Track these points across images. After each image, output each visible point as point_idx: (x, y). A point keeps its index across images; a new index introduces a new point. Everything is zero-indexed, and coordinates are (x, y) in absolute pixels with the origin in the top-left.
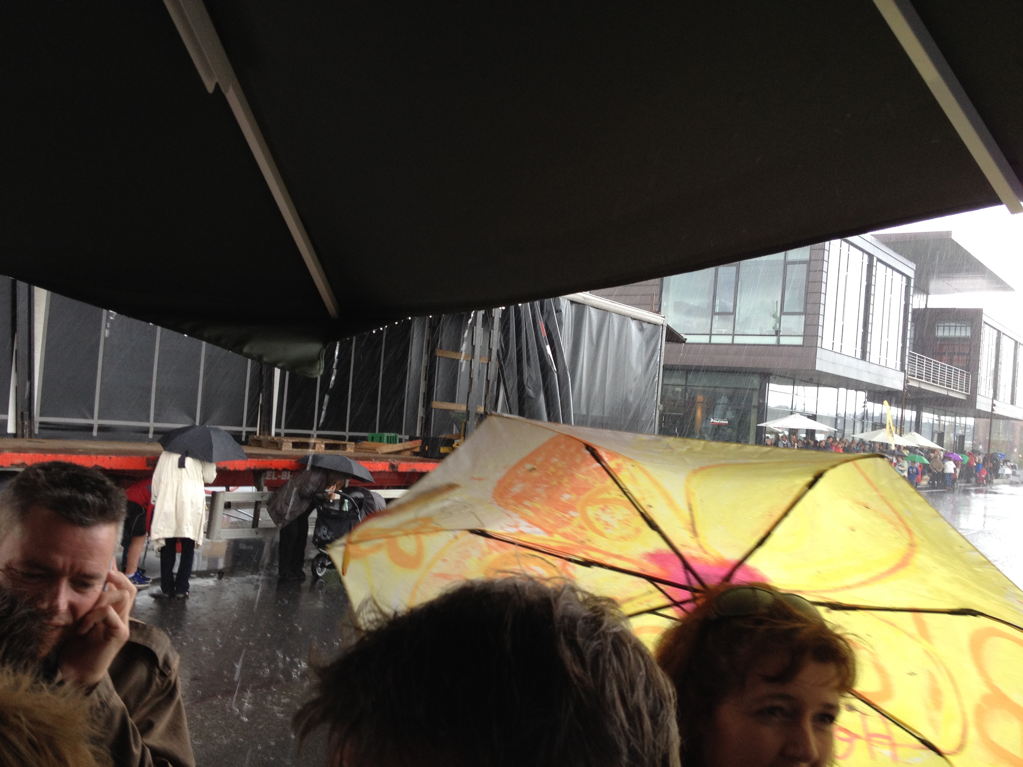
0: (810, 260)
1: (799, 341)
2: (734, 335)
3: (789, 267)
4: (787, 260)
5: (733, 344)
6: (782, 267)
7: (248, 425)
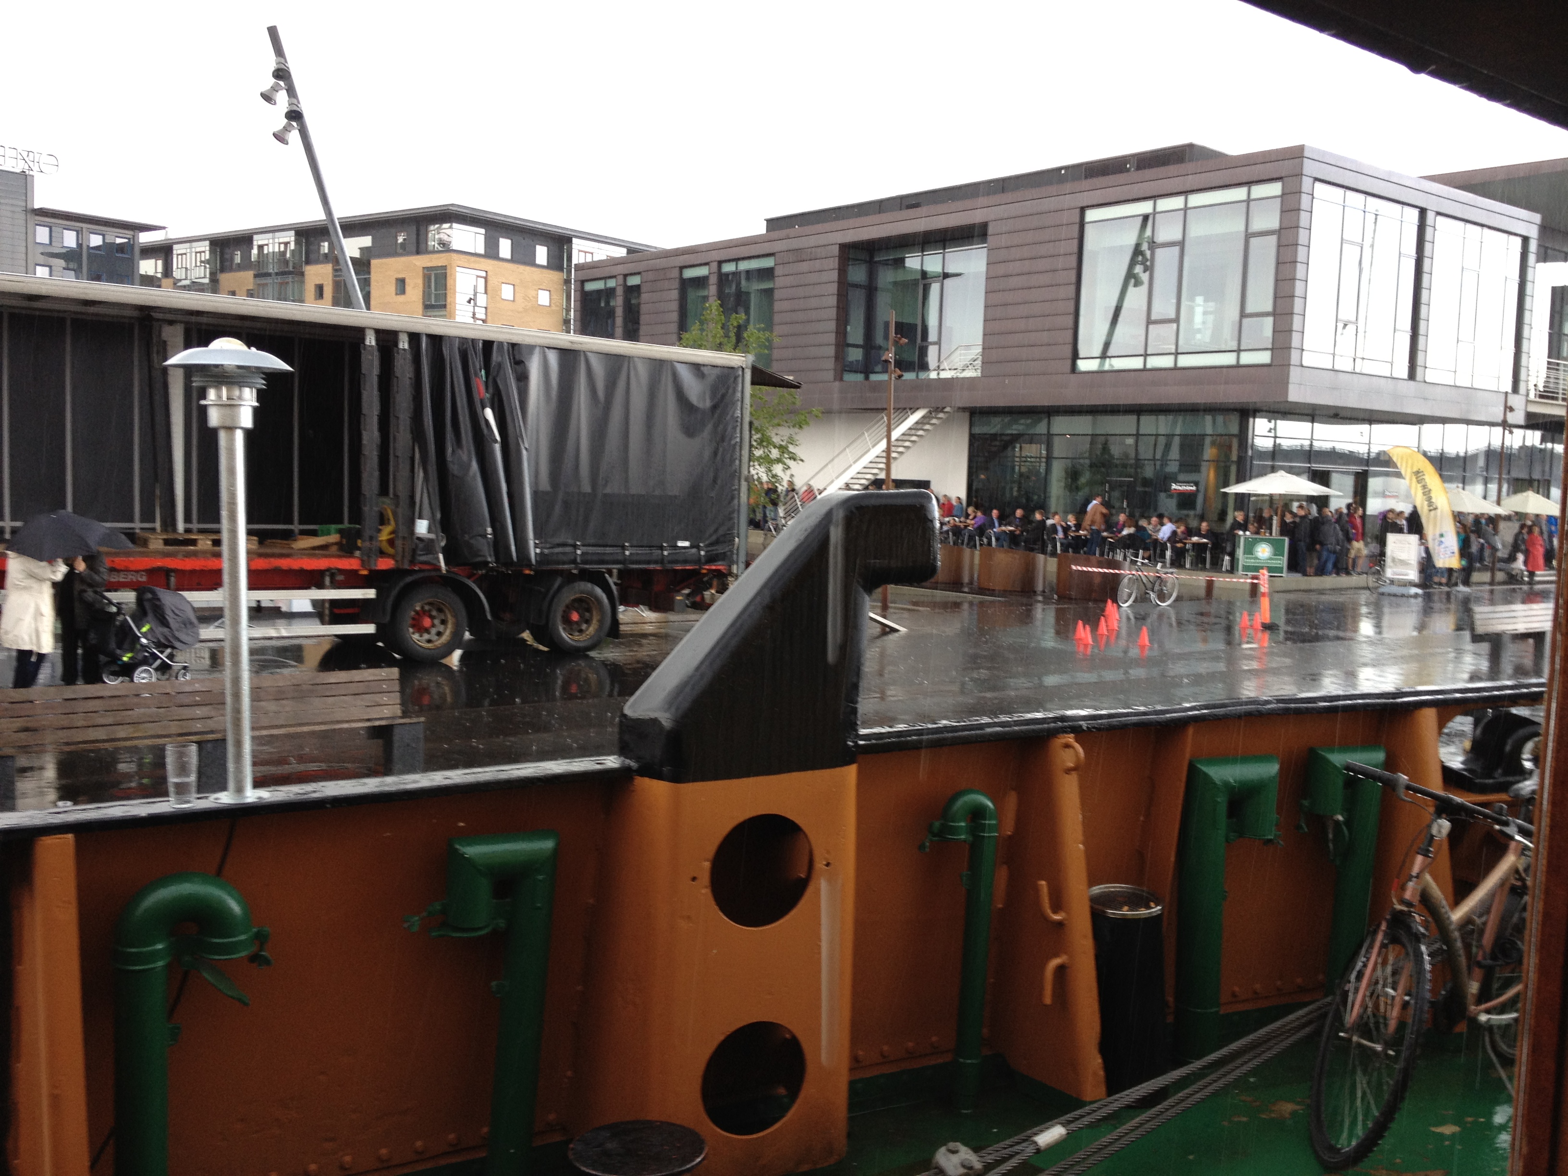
0: (1281, 229)
1: (1264, 358)
2: (1177, 354)
3: (1253, 241)
4: (1250, 231)
5: (1176, 368)
6: (1242, 242)
7: (143, 520)
